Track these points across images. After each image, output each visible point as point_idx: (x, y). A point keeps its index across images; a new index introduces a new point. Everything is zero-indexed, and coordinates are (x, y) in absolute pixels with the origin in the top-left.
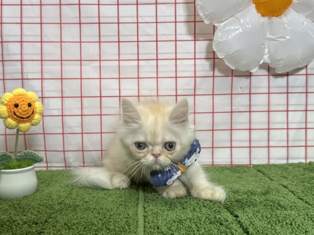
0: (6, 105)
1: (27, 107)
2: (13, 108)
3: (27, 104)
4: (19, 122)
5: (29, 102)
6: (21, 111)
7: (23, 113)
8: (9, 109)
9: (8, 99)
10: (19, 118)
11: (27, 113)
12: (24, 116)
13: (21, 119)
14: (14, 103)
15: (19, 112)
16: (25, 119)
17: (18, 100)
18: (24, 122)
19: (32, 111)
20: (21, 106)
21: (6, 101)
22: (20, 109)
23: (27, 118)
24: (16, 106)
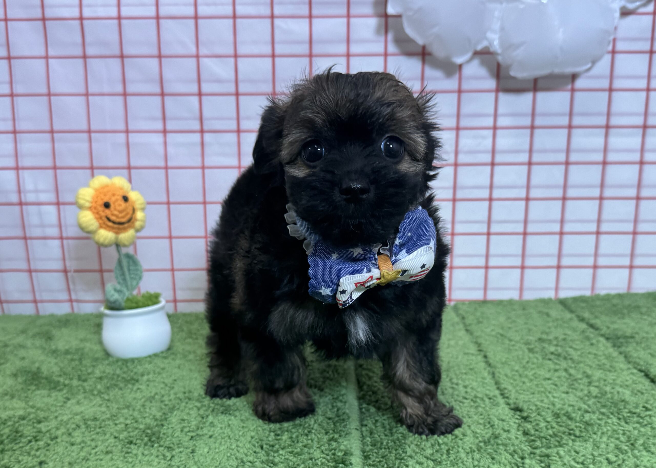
0: (90, 209)
1: (123, 205)
2: (103, 211)
3: (121, 198)
4: (119, 232)
5: (123, 194)
6: (116, 213)
7: (120, 215)
8: (98, 213)
9: (89, 199)
10: (116, 226)
11: (127, 214)
12: (123, 220)
13: (119, 226)
14: (102, 202)
15: (114, 215)
16: (126, 225)
17: (105, 195)
18: (125, 230)
19: (131, 208)
20: (114, 203)
21: (87, 201)
22: (115, 209)
23: (127, 222)
24: (107, 205)
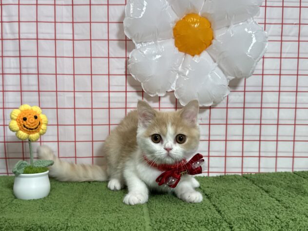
0: (16, 120)
2: (22, 122)
7: (31, 125)
8: (19, 122)
11: (35, 125)
14: (22, 117)
15: (28, 125)
16: (34, 130)
18: (33, 133)
19: (38, 122)
20: (29, 119)
21: (16, 116)
22: (29, 122)
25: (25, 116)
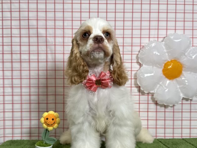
0: (44, 118)
1: (52, 120)
3: (52, 119)
4: (48, 126)
5: (53, 118)
8: (44, 120)
9: (45, 116)
11: (52, 123)
13: (48, 125)
14: (47, 118)
15: (48, 122)
18: (50, 127)
19: (54, 122)
23: (51, 125)
24: (47, 119)
25: (48, 118)
